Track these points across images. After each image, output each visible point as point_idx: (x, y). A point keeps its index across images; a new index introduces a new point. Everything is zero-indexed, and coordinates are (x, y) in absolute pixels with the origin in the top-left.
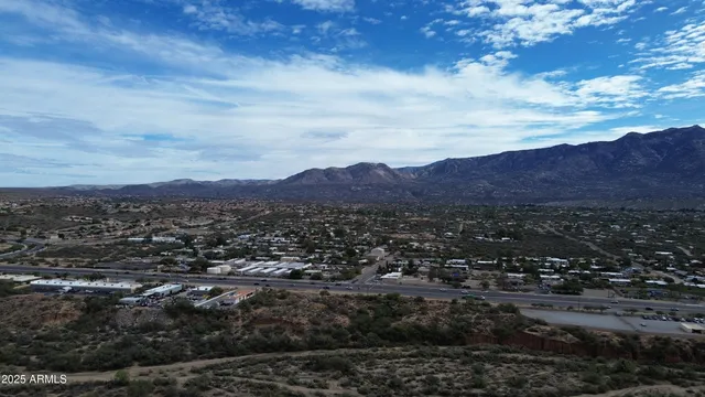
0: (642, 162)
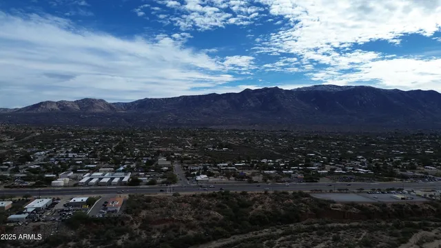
0: (252, 105)
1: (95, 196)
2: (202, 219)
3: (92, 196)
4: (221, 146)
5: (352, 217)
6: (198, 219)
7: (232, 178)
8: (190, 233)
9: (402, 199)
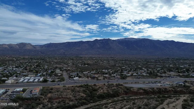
0: (98, 46)
1: (26, 88)
2: (76, 97)
3: (25, 88)
4: (85, 64)
5: (141, 94)
6: (74, 97)
7: (90, 78)
8: (71, 103)
9: (161, 86)
